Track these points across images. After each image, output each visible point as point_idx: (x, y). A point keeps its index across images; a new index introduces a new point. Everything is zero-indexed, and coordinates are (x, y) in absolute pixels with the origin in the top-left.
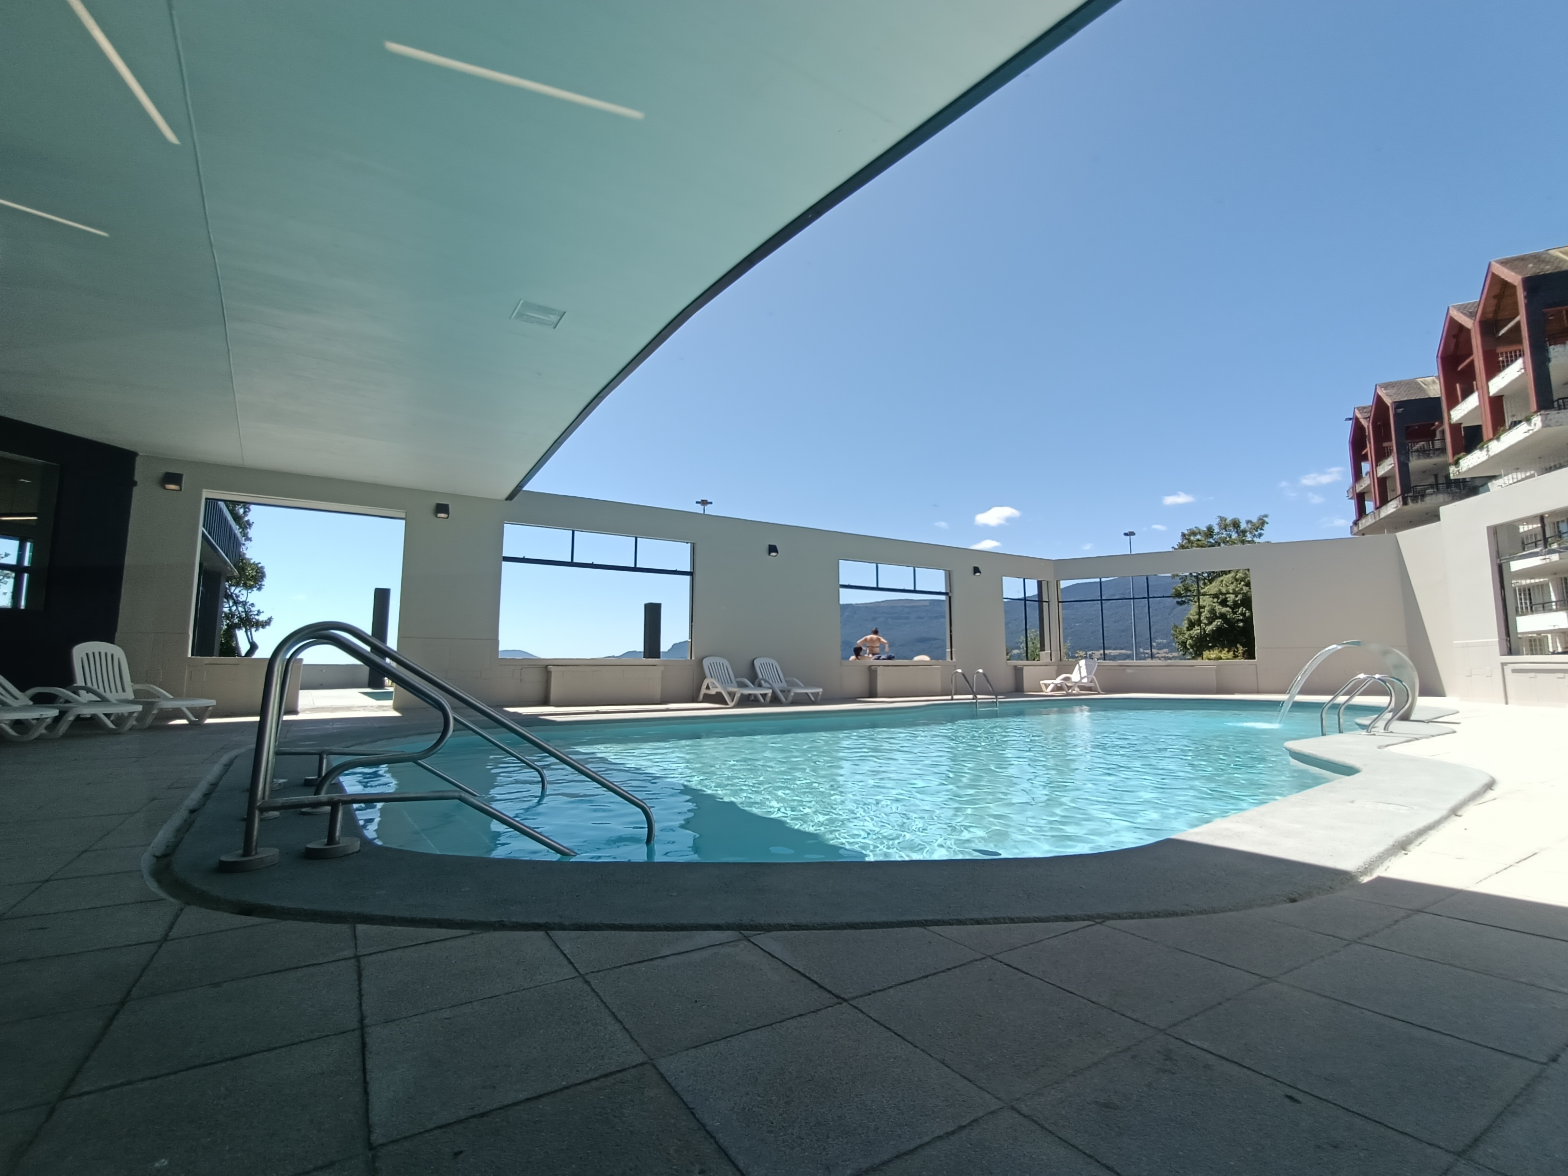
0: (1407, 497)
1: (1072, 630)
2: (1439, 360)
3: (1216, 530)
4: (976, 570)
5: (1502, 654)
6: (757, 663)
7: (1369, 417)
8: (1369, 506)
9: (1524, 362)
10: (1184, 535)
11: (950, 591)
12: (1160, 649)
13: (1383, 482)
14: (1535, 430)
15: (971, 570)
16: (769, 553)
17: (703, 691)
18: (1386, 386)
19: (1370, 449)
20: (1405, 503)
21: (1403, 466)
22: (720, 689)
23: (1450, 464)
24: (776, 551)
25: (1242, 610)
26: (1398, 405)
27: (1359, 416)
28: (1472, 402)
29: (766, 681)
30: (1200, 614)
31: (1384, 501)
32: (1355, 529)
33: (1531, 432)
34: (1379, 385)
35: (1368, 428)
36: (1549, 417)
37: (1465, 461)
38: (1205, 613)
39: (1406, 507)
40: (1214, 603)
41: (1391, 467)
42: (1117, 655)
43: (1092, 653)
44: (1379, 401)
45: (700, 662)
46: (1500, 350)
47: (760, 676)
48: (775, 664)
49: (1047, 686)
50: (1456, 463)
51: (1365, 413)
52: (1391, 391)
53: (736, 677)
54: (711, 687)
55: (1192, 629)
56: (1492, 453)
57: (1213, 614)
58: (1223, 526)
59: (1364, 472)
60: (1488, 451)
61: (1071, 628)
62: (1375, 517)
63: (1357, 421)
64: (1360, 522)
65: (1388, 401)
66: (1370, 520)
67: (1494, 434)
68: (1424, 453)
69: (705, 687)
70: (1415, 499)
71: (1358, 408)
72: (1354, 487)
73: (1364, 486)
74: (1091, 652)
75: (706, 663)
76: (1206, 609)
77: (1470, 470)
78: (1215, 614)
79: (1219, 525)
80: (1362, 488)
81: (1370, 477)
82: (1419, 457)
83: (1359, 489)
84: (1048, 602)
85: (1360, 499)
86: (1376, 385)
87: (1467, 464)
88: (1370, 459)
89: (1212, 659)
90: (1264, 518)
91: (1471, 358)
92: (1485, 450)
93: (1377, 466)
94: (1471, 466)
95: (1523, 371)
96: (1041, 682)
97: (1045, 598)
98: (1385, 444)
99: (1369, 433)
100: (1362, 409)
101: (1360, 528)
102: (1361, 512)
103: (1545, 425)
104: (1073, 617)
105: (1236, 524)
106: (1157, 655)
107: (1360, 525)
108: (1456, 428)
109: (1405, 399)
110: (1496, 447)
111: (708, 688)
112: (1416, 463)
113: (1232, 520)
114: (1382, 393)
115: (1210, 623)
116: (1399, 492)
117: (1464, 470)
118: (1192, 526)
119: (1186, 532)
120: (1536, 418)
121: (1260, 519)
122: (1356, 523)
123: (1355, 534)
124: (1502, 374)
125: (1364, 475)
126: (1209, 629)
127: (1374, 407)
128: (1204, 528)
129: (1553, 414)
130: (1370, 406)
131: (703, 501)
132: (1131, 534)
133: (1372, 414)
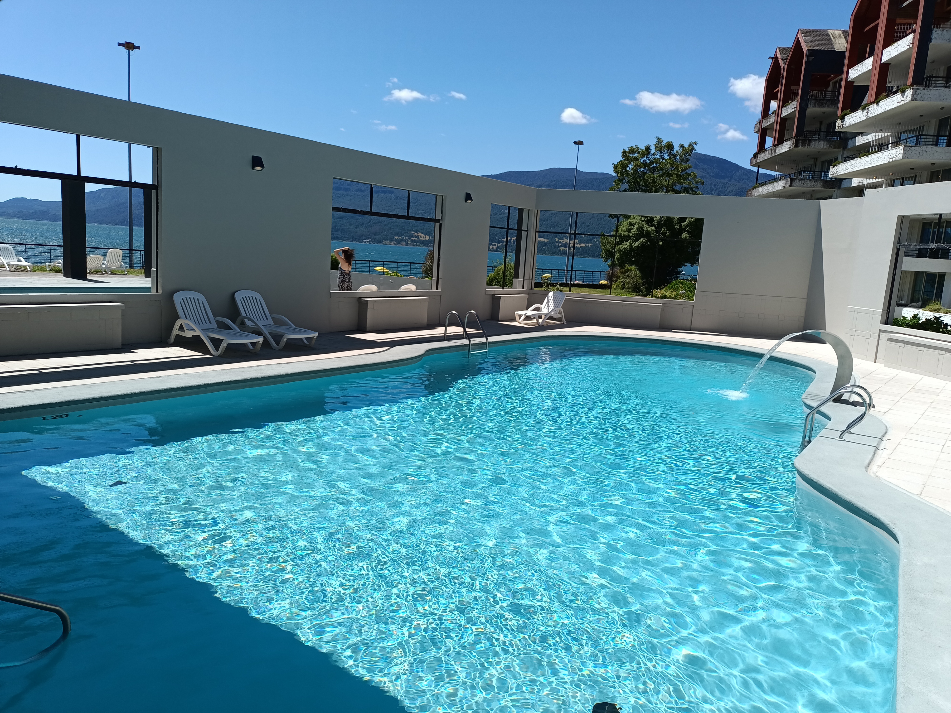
0: (799, 140)
2: (853, 18)
3: (653, 151)
4: (468, 197)
5: (882, 323)
6: (238, 297)
7: (786, 59)
8: (769, 142)
9: (914, 38)
10: (624, 152)
11: (442, 218)
13: (784, 122)
14: (906, 102)
15: (463, 196)
16: (253, 168)
17: (176, 331)
18: (806, 32)
19: (780, 90)
20: (796, 146)
21: (802, 109)
22: (198, 333)
23: (838, 118)
24: (262, 166)
25: (664, 231)
26: (811, 52)
27: (779, 56)
28: (867, 65)
29: (250, 319)
30: (629, 230)
31: (780, 141)
32: (754, 161)
33: (902, 102)
34: (801, 31)
35: (784, 69)
36: (918, 92)
37: (849, 118)
38: (634, 230)
39: (797, 148)
40: (643, 221)
41: (793, 110)
44: (798, 43)
45: (169, 296)
46: (898, 21)
47: (244, 314)
48: (259, 297)
49: (520, 316)
50: (843, 118)
51: (784, 54)
52: (809, 38)
53: (215, 316)
54: (185, 329)
55: (621, 244)
56: (870, 115)
57: (640, 231)
58: (659, 148)
59: (771, 111)
60: (868, 112)
62: (771, 154)
63: (775, 59)
65: (805, 48)
66: (767, 155)
67: (876, 99)
68: (820, 102)
69: (178, 328)
70: (803, 144)
71: (779, 48)
72: (760, 123)
73: (769, 123)
75: (178, 298)
76: (635, 226)
77: (851, 126)
78: (642, 232)
79: (656, 146)
80: (767, 124)
81: (775, 115)
82: (815, 106)
83: (764, 125)
84: (527, 231)
85: (763, 133)
86: (798, 30)
87: (850, 121)
88: (779, 99)
89: (658, 298)
90: (694, 145)
91: (876, 23)
92: (866, 110)
93: (782, 107)
94: (852, 123)
95: (911, 45)
96: (516, 312)
97: (524, 227)
98: (793, 87)
99: (783, 73)
100: (782, 50)
101: (758, 161)
102: (762, 147)
103: (914, 99)
105: (670, 146)
107: (759, 158)
108: (850, 84)
109: (817, 48)
110: (875, 110)
111: (181, 328)
112: (812, 110)
113: (668, 142)
114: (801, 38)
115: (637, 240)
116: (794, 135)
117: (847, 125)
118: (633, 144)
119: (627, 150)
120: (909, 91)
121: (691, 145)
122: (755, 156)
123: (752, 166)
124: (895, 45)
125: (771, 112)
126: (636, 244)
127: (792, 50)
128: (642, 147)
129: (921, 90)
130: (788, 48)
131: (127, 43)
132: (580, 143)
133: (790, 57)
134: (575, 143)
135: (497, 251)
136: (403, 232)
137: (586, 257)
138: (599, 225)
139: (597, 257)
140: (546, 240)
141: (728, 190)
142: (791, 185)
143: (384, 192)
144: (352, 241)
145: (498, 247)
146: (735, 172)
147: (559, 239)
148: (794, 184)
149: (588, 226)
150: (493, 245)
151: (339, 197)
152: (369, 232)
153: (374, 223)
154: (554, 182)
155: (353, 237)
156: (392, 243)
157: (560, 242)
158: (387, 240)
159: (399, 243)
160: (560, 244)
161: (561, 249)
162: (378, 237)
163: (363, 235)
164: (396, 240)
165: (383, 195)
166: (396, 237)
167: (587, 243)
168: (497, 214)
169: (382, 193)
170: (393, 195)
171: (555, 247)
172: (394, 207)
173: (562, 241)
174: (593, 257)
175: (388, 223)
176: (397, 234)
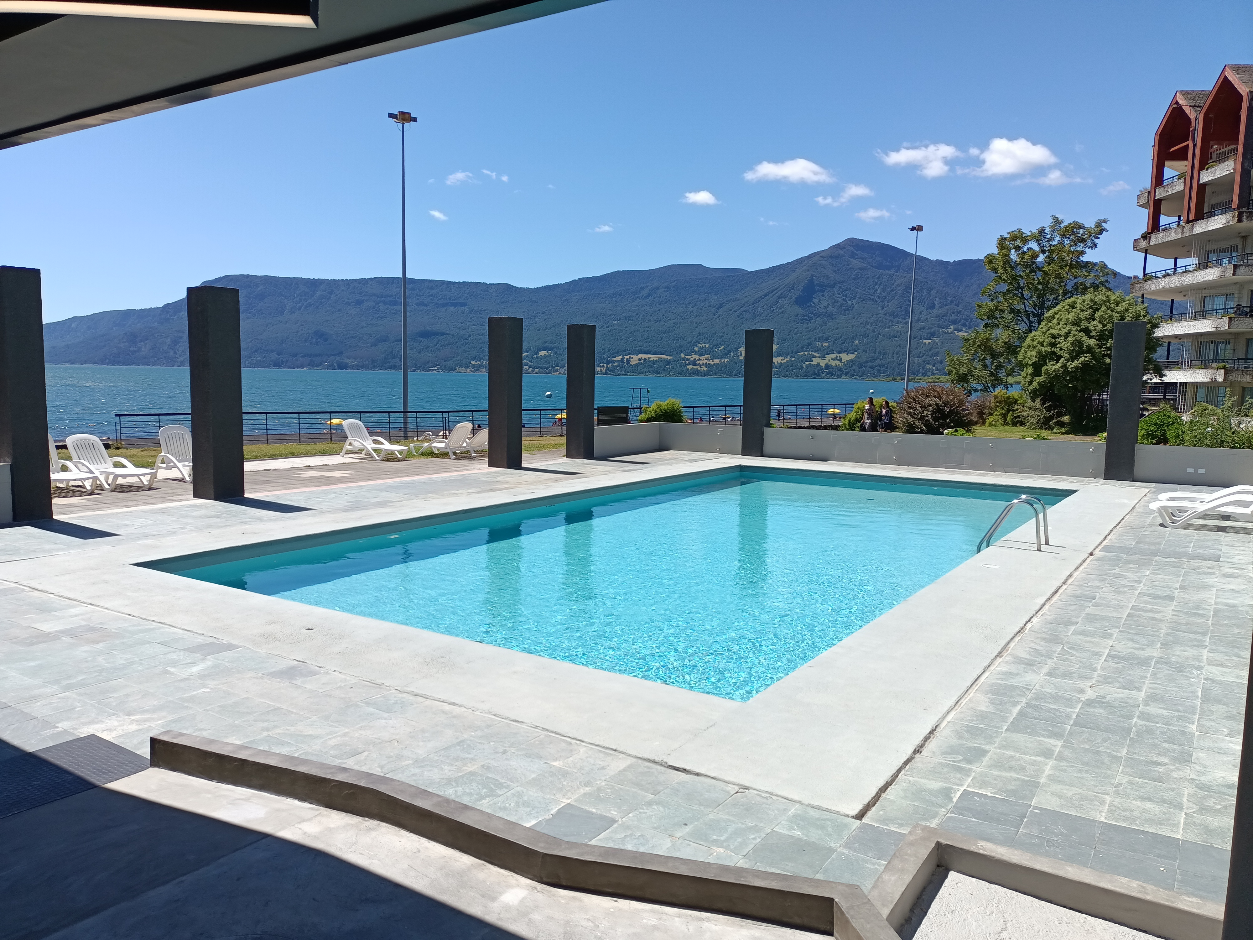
0: (1247, 212)
1: (610, 328)
7: (1201, 105)
8: (1170, 219)
12: (701, 355)
13: (1207, 189)
18: (1243, 69)
19: (1193, 145)
21: (1246, 174)
27: (1183, 102)
31: (1202, 213)
32: (1144, 245)
34: (1231, 67)
35: (1196, 119)
39: (1242, 224)
41: (1228, 172)
42: (656, 361)
43: (630, 358)
44: (1225, 86)
51: (1195, 99)
59: (1174, 174)
61: (608, 327)
63: (1175, 107)
64: (1153, 236)
65: (1244, 89)
66: (1168, 236)
71: (1181, 92)
72: (1149, 193)
73: (1170, 191)
74: (628, 357)
80: (1164, 194)
81: (1185, 182)
83: (1159, 196)
85: (1157, 209)
86: (1226, 66)
88: (1189, 158)
93: (1200, 170)
99: (1196, 125)
100: (1190, 93)
101: (1152, 243)
104: (611, 312)
106: (698, 362)
107: (1151, 240)
114: (1232, 77)
116: (1235, 204)
121: (1098, 225)
122: (1145, 237)
125: (1173, 178)
127: (1213, 93)
130: (1206, 91)
132: (919, 228)
133: (1208, 103)
134: (913, 229)
135: (606, 374)
136: (481, 356)
137: (722, 376)
138: (735, 334)
139: (736, 375)
140: (669, 358)
141: (895, 284)
142: (1234, 275)
143: (455, 305)
144: (414, 371)
145: (607, 369)
146: (903, 261)
147: (685, 355)
148: (1239, 271)
149: (722, 337)
150: (601, 367)
151: (395, 314)
152: (436, 357)
153: (442, 346)
154: (674, 283)
155: (416, 365)
156: (468, 370)
157: (688, 359)
158: (461, 366)
159: (478, 370)
160: (687, 362)
161: (690, 367)
162: (449, 364)
163: (428, 362)
164: (474, 366)
165: (452, 309)
166: (473, 363)
167: (722, 358)
168: (603, 326)
169: (451, 306)
170: (466, 308)
171: (681, 366)
172: (468, 324)
173: (689, 357)
174: (731, 376)
175: (462, 345)
176: (474, 359)
